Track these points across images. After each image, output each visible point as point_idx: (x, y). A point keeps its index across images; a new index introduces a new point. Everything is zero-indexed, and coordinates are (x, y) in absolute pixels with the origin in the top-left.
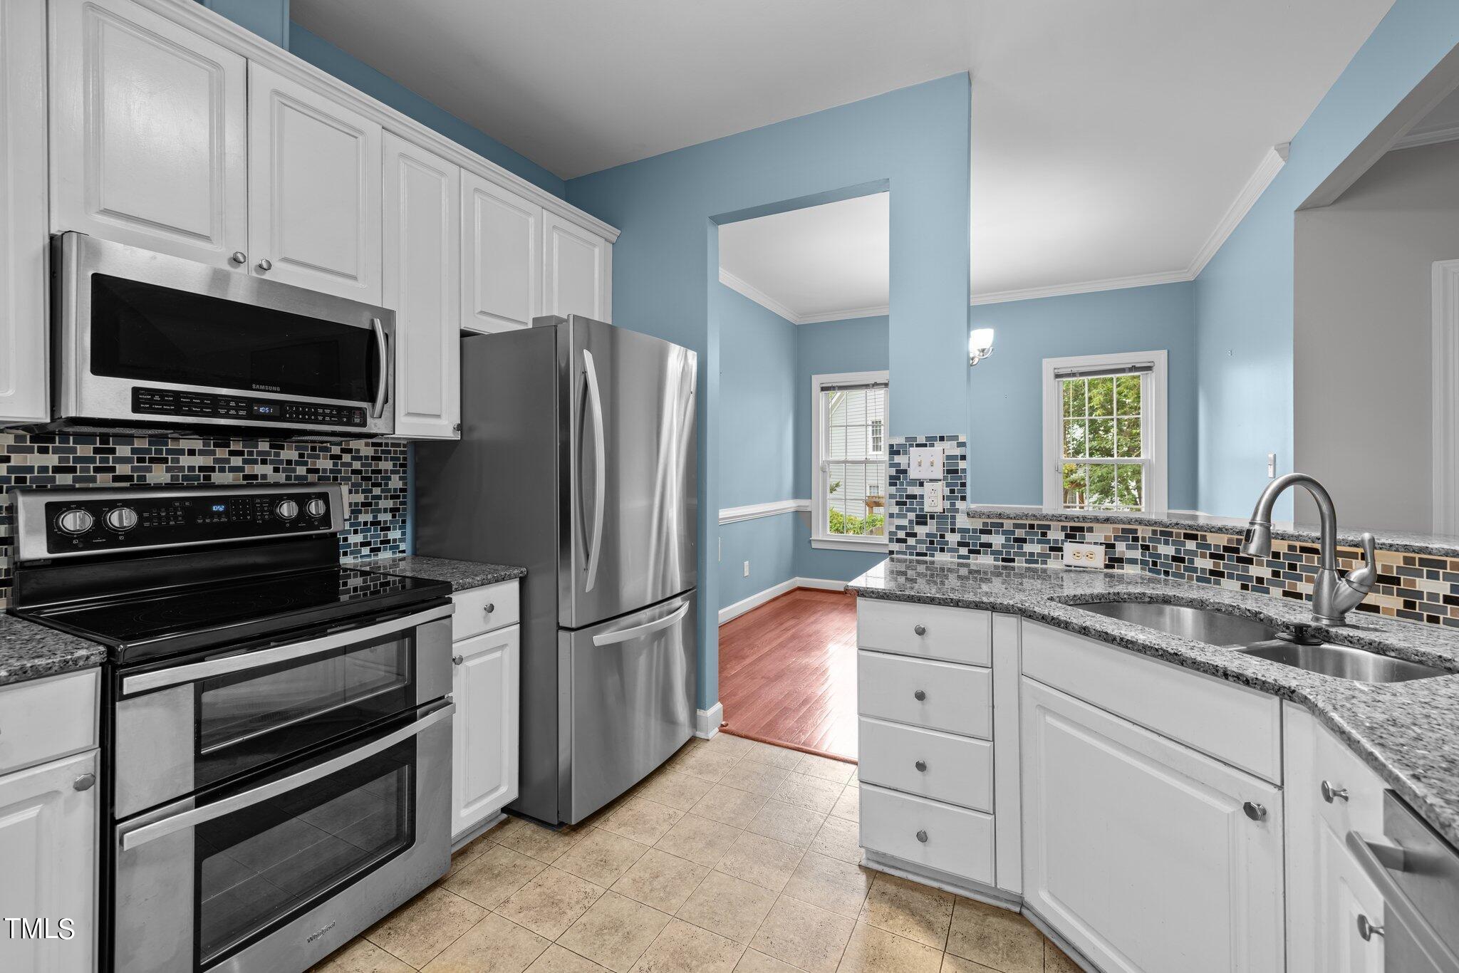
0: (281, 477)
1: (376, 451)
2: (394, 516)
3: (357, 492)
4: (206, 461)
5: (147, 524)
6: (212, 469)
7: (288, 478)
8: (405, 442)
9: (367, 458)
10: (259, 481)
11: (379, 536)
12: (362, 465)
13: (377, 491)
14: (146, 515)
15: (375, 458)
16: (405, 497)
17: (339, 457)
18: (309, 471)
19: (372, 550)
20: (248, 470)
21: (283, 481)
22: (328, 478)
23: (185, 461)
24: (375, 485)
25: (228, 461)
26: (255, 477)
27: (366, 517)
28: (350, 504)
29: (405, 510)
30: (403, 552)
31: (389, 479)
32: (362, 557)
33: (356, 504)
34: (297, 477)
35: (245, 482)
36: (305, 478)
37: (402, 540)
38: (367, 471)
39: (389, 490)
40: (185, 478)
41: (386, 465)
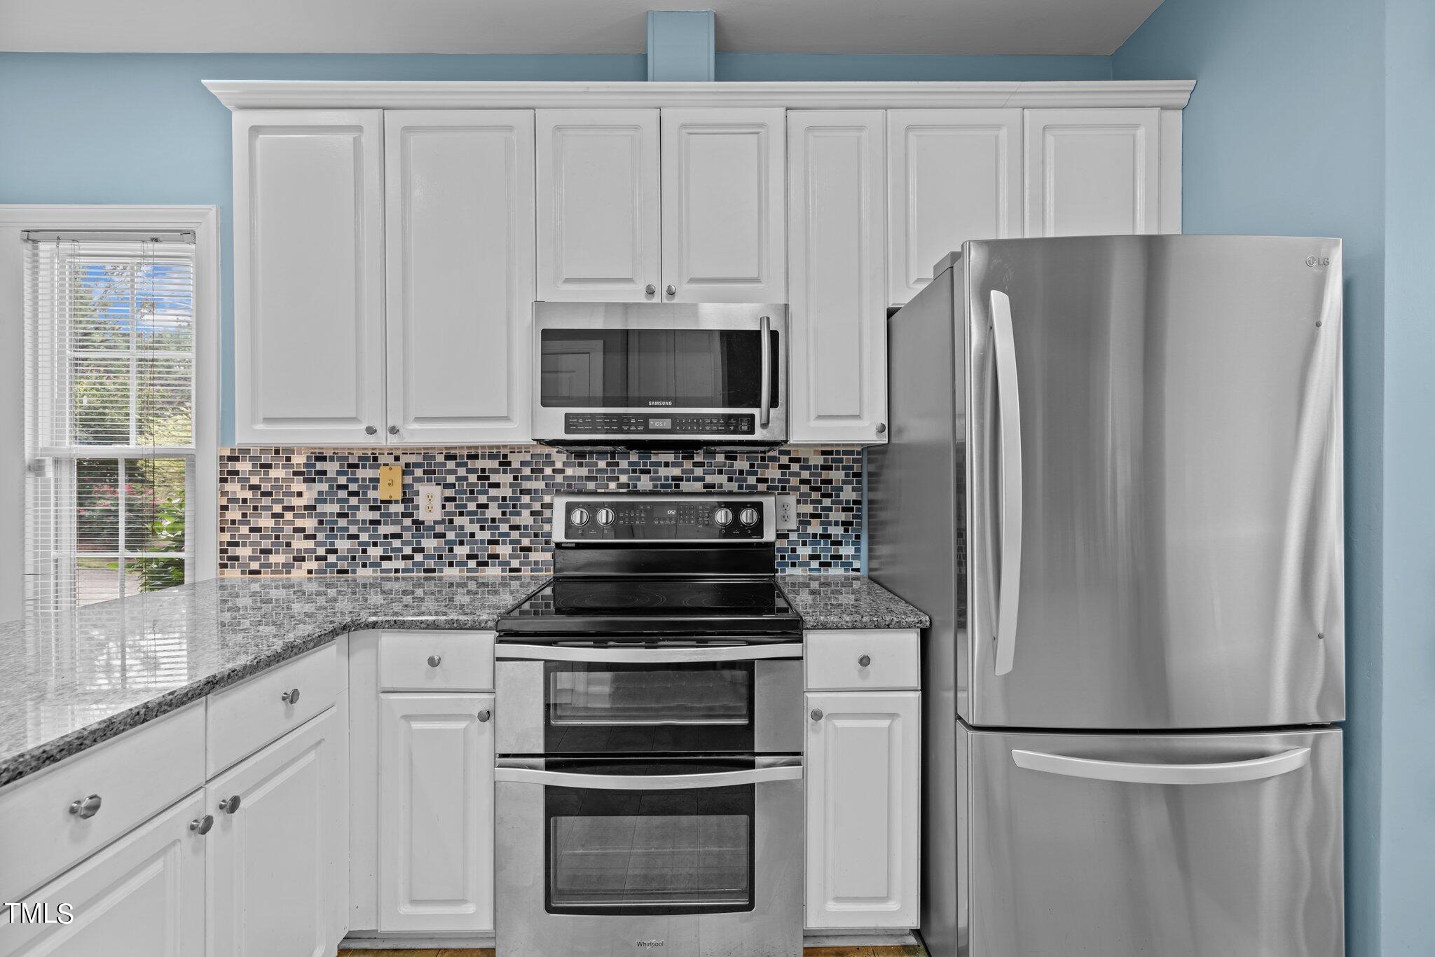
0: (734, 486)
1: (826, 460)
2: (846, 530)
3: (805, 502)
4: (676, 472)
5: (621, 522)
6: (681, 479)
7: (740, 487)
8: (859, 449)
9: (816, 467)
10: (716, 489)
11: (830, 550)
12: (811, 475)
13: (827, 502)
14: (621, 515)
15: (825, 468)
16: (859, 510)
17: (788, 467)
18: (759, 481)
19: (822, 564)
20: (709, 479)
21: (736, 490)
22: (776, 488)
23: (663, 472)
24: (824, 496)
25: (692, 471)
26: (713, 486)
27: (815, 528)
28: (798, 515)
29: (860, 524)
30: (858, 570)
31: (841, 489)
32: (810, 570)
33: (805, 515)
34: (748, 487)
35: (705, 490)
36: (755, 487)
37: (856, 557)
38: (816, 481)
39: (840, 502)
40: (663, 486)
41: (837, 475)
